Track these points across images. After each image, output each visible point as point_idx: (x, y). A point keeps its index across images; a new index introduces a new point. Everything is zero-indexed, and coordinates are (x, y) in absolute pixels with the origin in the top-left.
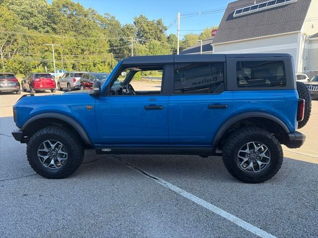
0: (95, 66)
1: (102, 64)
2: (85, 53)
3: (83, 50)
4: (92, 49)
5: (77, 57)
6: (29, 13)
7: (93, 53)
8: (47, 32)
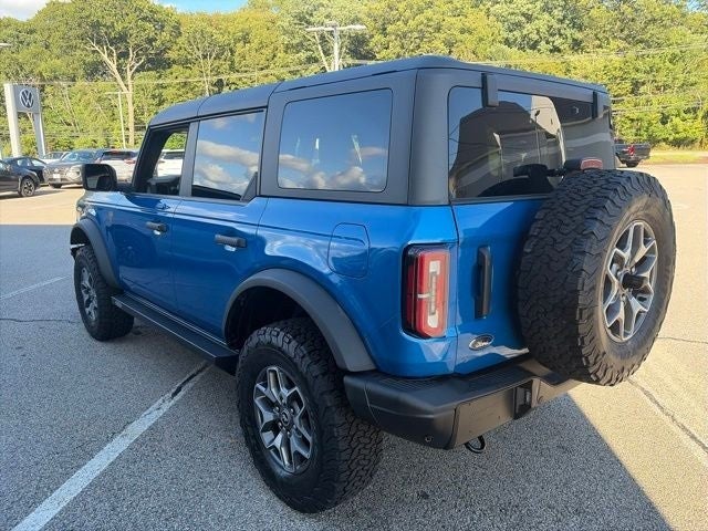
0: (664, 123)
1: (687, 116)
2: (642, 89)
3: (636, 85)
4: (661, 78)
5: (618, 102)
6: (523, 15)
7: (666, 87)
8: (556, 50)
